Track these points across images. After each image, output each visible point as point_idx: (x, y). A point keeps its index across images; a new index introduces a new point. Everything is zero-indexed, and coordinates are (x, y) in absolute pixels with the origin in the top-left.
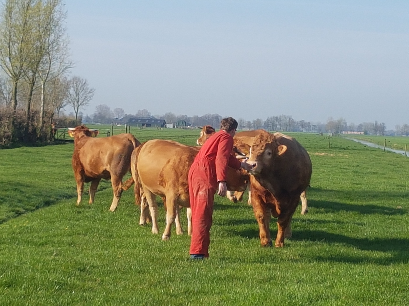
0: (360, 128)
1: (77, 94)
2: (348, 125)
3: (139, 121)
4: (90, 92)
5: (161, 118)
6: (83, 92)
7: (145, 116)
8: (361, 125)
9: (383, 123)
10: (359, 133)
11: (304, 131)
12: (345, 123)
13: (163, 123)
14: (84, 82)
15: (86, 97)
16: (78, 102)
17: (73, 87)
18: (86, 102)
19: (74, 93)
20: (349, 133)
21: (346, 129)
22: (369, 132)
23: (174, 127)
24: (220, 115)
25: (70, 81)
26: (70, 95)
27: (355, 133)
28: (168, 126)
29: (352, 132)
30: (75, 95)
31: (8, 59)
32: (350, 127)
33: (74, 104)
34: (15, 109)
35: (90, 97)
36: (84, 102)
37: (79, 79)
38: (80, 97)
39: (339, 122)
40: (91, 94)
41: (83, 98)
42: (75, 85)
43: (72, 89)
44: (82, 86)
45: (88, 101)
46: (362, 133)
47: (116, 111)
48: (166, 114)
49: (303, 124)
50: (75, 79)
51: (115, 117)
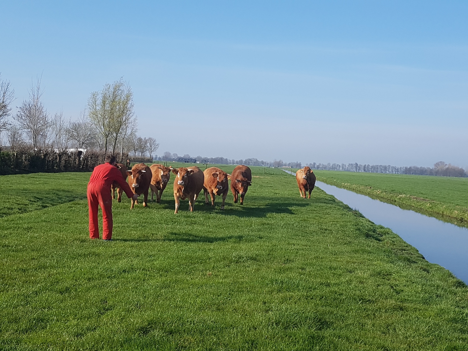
0: (289, 164)
1: (151, 146)
2: (284, 163)
3: (184, 160)
4: (157, 145)
5: (195, 158)
6: (153, 145)
7: (187, 157)
8: (290, 163)
9: (300, 163)
10: (289, 167)
11: (263, 166)
12: (282, 162)
13: (195, 161)
14: (154, 140)
15: (155, 148)
16: (151, 150)
17: (149, 142)
18: (155, 150)
19: (149, 145)
20: (284, 167)
21: (282, 165)
22: (293, 167)
23: (200, 163)
24: (223, 157)
25: (148, 140)
26: (148, 147)
27: (287, 167)
28: (197, 162)
29: (286, 167)
30: (150, 146)
31: (102, 127)
32: (285, 164)
33: (149, 151)
34: (106, 152)
35: (157, 148)
36: (154, 150)
37: (152, 139)
38: (152, 148)
39: (280, 162)
40: (157, 146)
41: (154, 148)
42: (150, 141)
43: (148, 143)
44: (153, 142)
45: (156, 150)
46: (290, 167)
47: (174, 155)
48: (197, 157)
49: (263, 163)
50: (150, 138)
51: (173, 158)
